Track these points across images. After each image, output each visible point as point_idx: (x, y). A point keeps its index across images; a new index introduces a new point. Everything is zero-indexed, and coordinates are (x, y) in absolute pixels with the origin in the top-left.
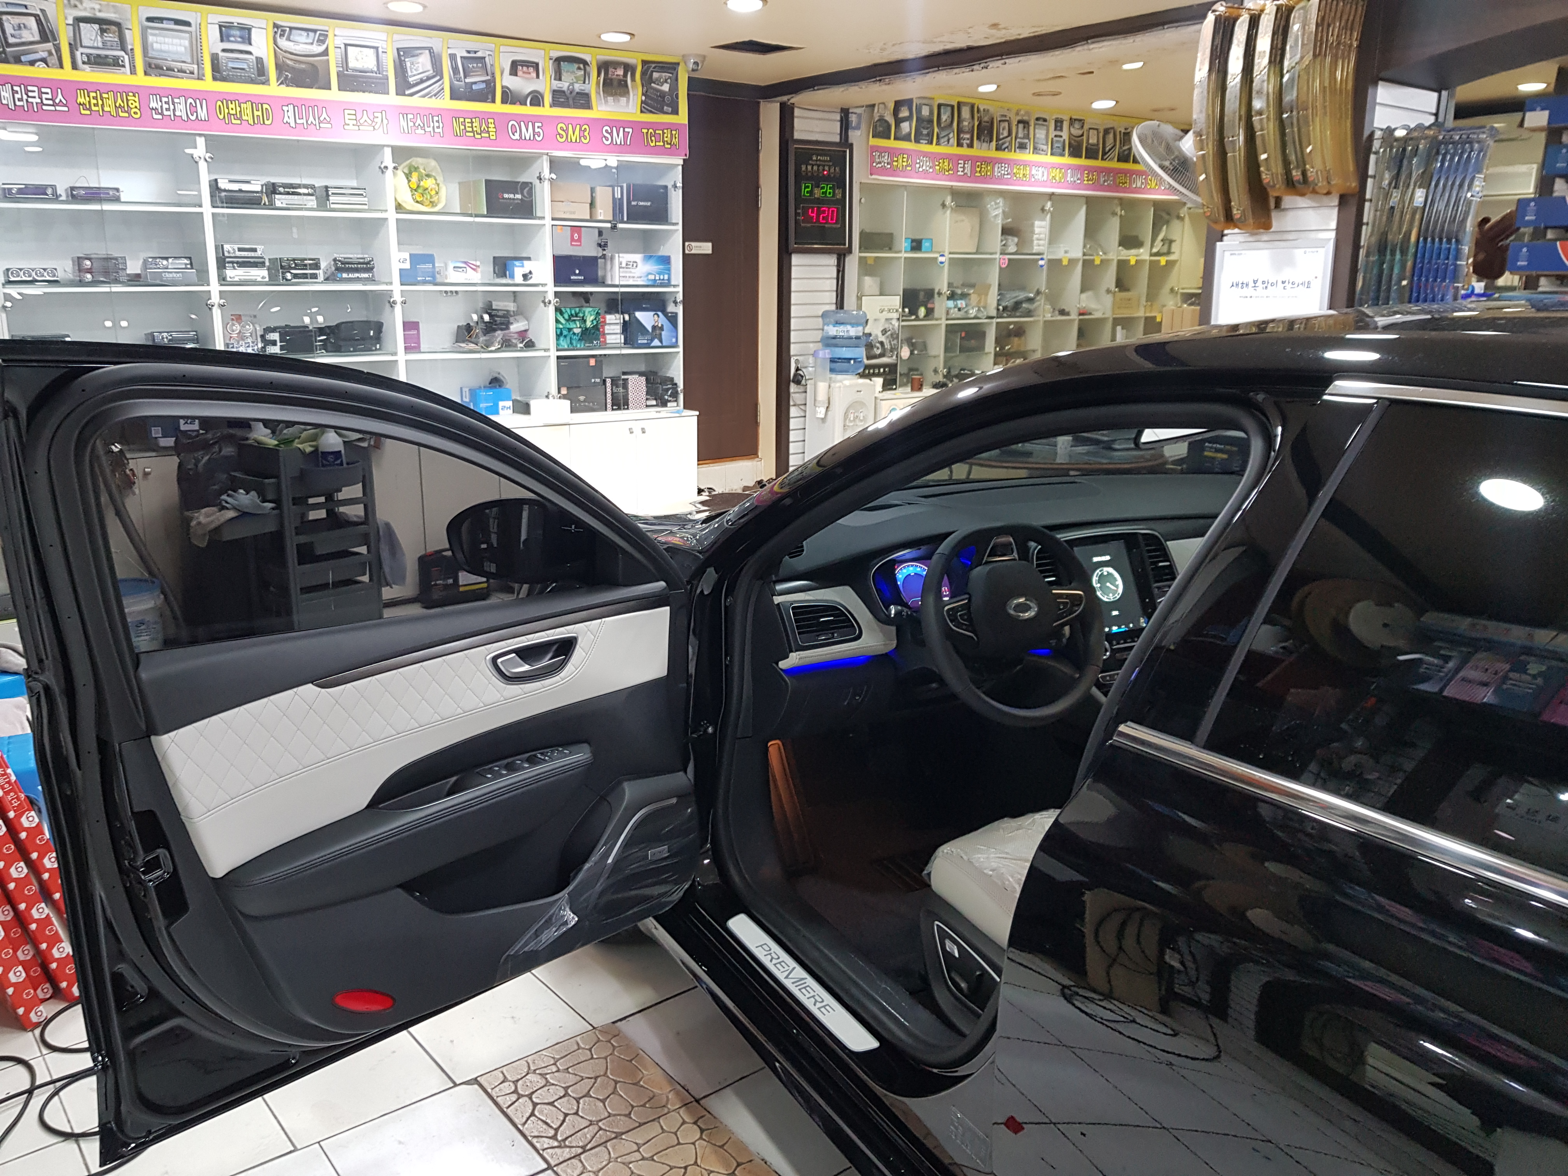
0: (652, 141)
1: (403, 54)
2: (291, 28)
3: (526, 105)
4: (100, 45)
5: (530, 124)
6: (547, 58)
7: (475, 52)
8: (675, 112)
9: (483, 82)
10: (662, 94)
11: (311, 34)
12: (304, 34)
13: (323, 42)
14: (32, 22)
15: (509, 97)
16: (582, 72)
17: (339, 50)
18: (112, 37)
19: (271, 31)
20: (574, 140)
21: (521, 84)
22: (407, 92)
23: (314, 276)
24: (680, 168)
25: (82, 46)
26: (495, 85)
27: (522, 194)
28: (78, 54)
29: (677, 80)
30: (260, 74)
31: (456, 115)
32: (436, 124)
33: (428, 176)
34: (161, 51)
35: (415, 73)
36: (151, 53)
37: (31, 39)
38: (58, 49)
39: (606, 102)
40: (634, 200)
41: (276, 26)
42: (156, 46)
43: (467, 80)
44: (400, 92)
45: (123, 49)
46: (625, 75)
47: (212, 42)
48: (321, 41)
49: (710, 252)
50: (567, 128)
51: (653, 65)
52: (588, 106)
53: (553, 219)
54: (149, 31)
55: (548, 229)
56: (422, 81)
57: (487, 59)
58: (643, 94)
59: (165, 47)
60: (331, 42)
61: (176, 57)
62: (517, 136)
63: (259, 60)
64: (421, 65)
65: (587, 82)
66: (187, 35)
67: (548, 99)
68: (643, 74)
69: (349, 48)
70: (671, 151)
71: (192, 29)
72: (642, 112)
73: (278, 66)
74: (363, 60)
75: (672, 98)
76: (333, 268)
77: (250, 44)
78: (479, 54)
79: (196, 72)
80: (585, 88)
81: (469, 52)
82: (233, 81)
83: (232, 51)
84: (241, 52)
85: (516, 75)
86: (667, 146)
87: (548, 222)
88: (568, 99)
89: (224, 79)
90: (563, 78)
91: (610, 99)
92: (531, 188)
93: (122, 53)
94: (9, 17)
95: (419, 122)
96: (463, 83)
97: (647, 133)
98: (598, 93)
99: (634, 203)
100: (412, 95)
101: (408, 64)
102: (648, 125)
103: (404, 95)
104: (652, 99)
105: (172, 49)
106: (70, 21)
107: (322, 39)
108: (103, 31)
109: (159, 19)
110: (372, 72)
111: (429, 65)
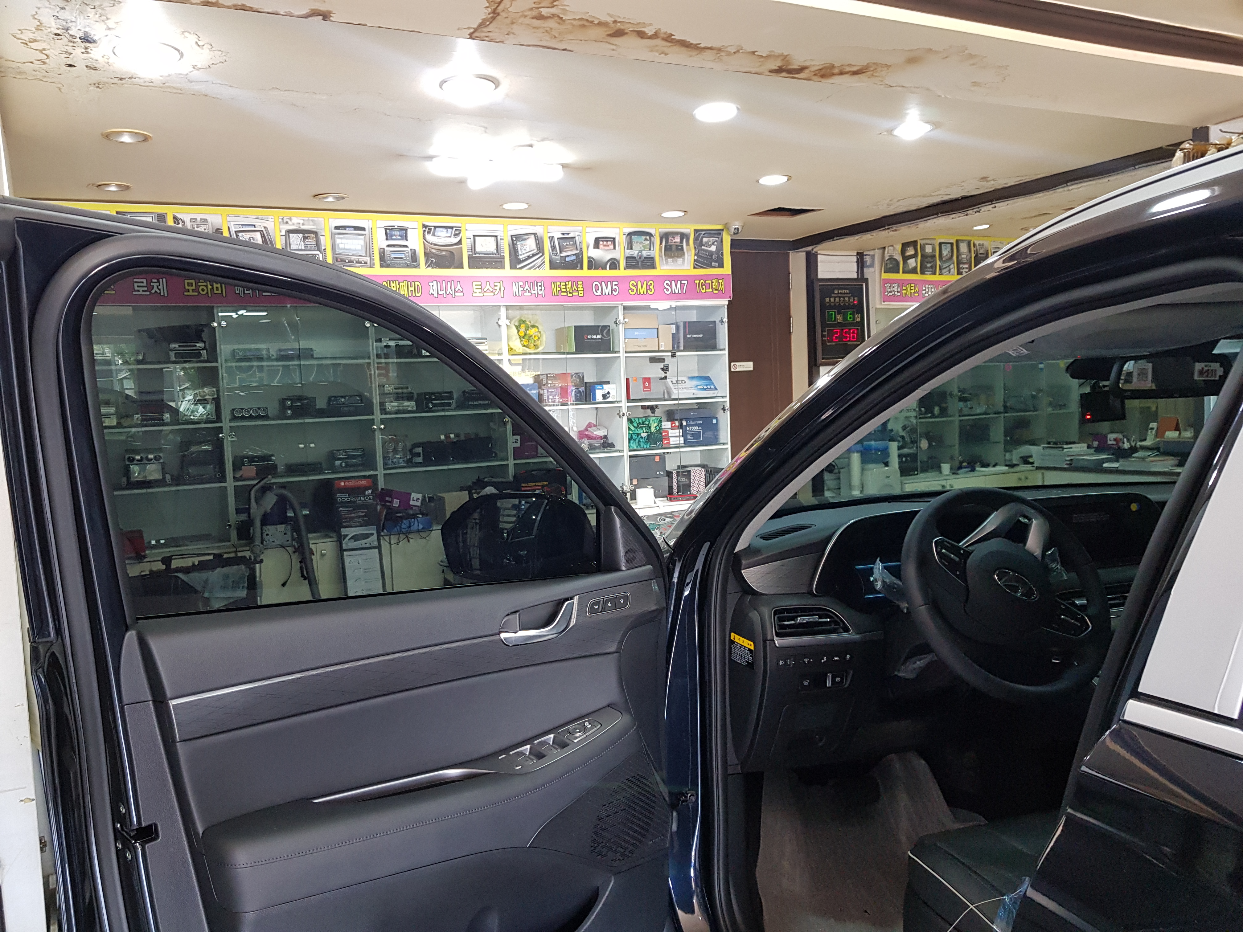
0: (703, 289)
1: (516, 239)
2: (435, 227)
3: (606, 269)
4: (303, 248)
5: (609, 283)
6: (622, 234)
7: (568, 234)
8: (721, 266)
9: (574, 255)
10: (712, 254)
11: (450, 230)
12: (445, 230)
14: (258, 237)
15: (593, 264)
16: (648, 242)
17: (469, 240)
18: (311, 242)
19: (421, 230)
20: (642, 293)
21: (602, 254)
22: (518, 267)
23: (449, 404)
24: (726, 307)
25: (290, 249)
26: (582, 257)
27: (602, 335)
29: (722, 241)
30: (413, 261)
31: (554, 280)
32: (540, 288)
33: (533, 326)
34: (345, 249)
35: (524, 252)
36: (338, 251)
39: (667, 263)
40: (689, 334)
41: (424, 226)
42: (341, 246)
43: (562, 255)
44: (513, 267)
45: (319, 249)
46: (681, 242)
47: (380, 241)
48: (457, 235)
49: (752, 369)
50: (637, 285)
51: (703, 233)
52: (653, 266)
53: (626, 352)
54: (337, 236)
55: (622, 360)
56: (529, 257)
57: (577, 238)
58: (695, 255)
59: (347, 247)
60: (464, 235)
61: (355, 253)
62: (599, 293)
63: (413, 251)
64: (528, 246)
65: (652, 249)
66: (363, 237)
67: (623, 263)
68: (696, 239)
69: (476, 238)
70: (719, 295)
71: (366, 232)
72: (694, 268)
73: (426, 254)
74: (486, 246)
75: (719, 256)
76: (462, 399)
77: (407, 240)
78: (570, 236)
79: (368, 262)
80: (651, 253)
81: (563, 234)
82: (395, 267)
83: (394, 246)
84: (400, 246)
85: (598, 248)
86: (715, 292)
87: (622, 354)
88: (638, 262)
89: (388, 266)
90: (634, 247)
91: (670, 260)
92: (609, 330)
93: (318, 252)
94: (243, 234)
95: (527, 287)
96: (559, 257)
97: (699, 283)
98: (661, 256)
99: (688, 336)
100: (521, 268)
101: (519, 246)
102: (699, 277)
103: (516, 268)
104: (703, 258)
105: (353, 247)
106: (283, 233)
107: (457, 232)
108: (305, 238)
109: (344, 227)
110: (493, 254)
111: (534, 246)
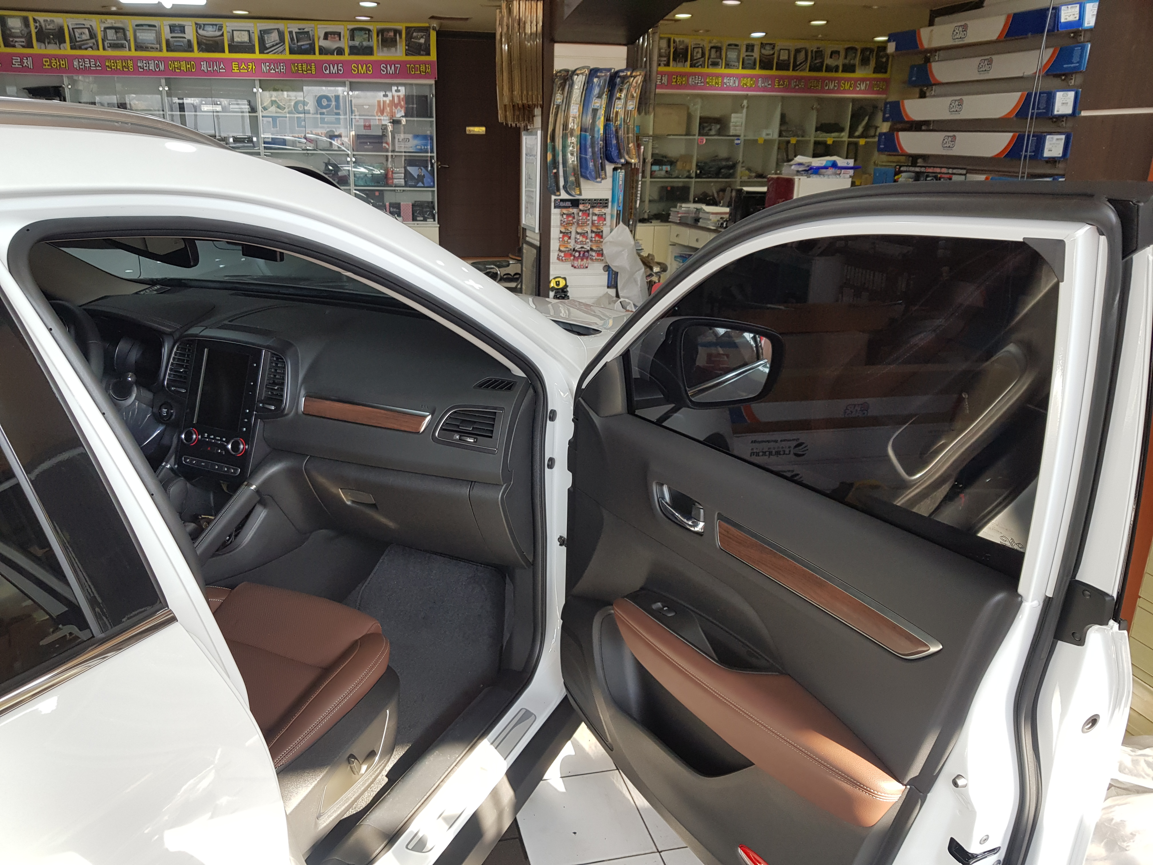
0: (413, 71)
1: (263, 33)
2: (204, 25)
3: (333, 55)
4: (115, 39)
5: (336, 65)
6: (346, 29)
7: (304, 29)
8: (428, 54)
9: (307, 44)
10: (420, 45)
11: (215, 27)
12: (211, 27)
13: (221, 30)
14: (87, 31)
15: (323, 51)
16: (367, 36)
17: (228, 34)
18: (120, 35)
19: (194, 27)
20: (362, 72)
21: (330, 44)
22: (265, 52)
24: (433, 85)
25: (108, 40)
26: (315, 45)
28: (106, 43)
29: (429, 36)
30: (189, 47)
31: (293, 62)
32: (282, 67)
35: (270, 42)
36: (138, 41)
37: (86, 38)
38: (97, 41)
39: (382, 51)
41: (196, 24)
42: (140, 37)
43: (299, 44)
44: (261, 52)
45: (126, 40)
46: (395, 35)
47: (166, 33)
49: (486, 132)
50: (358, 66)
51: (413, 29)
52: (371, 53)
54: (138, 31)
56: (273, 46)
57: (310, 33)
58: (406, 45)
59: (144, 38)
60: (224, 29)
61: (150, 42)
62: (328, 72)
63: (189, 41)
64: (273, 38)
65: (371, 40)
66: (154, 31)
67: (347, 51)
68: (407, 34)
69: (235, 32)
70: (426, 76)
71: (157, 28)
72: (406, 55)
73: (198, 43)
74: (241, 37)
75: (426, 46)
77: (185, 33)
79: (159, 48)
80: (370, 44)
81: (299, 29)
82: (176, 52)
83: (176, 37)
84: (180, 37)
85: (327, 39)
86: (422, 73)
88: (359, 50)
89: (172, 51)
90: (355, 39)
91: (385, 49)
93: (125, 42)
94: (77, 30)
95: (272, 66)
96: (296, 45)
97: (410, 67)
98: (378, 46)
100: (268, 53)
101: (266, 38)
102: (410, 62)
104: (413, 48)
105: (148, 38)
106: (102, 29)
107: (220, 28)
108: (116, 32)
109: (142, 25)
110: (246, 43)
111: (277, 38)
